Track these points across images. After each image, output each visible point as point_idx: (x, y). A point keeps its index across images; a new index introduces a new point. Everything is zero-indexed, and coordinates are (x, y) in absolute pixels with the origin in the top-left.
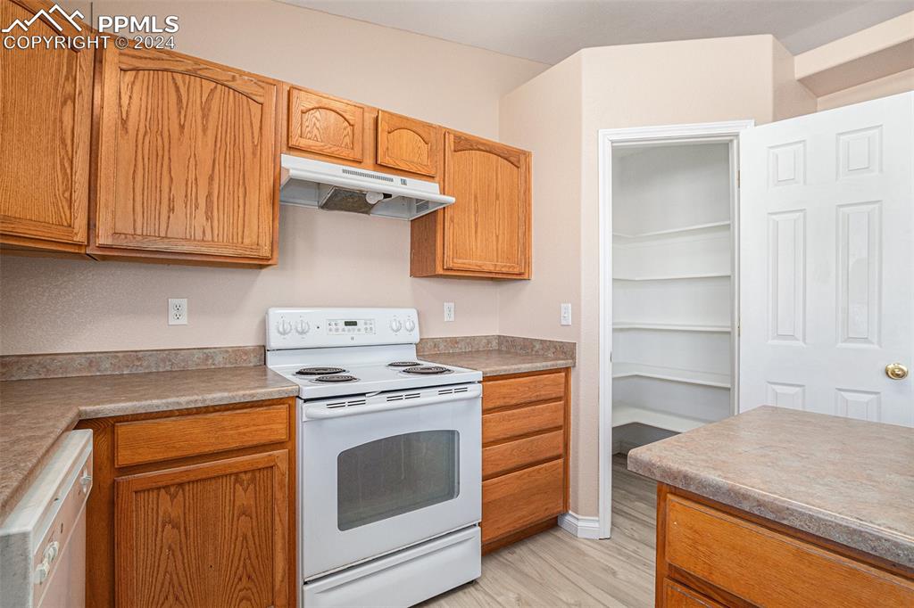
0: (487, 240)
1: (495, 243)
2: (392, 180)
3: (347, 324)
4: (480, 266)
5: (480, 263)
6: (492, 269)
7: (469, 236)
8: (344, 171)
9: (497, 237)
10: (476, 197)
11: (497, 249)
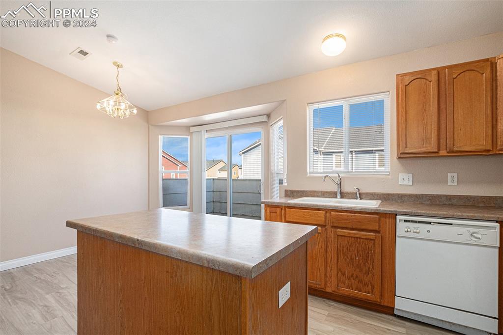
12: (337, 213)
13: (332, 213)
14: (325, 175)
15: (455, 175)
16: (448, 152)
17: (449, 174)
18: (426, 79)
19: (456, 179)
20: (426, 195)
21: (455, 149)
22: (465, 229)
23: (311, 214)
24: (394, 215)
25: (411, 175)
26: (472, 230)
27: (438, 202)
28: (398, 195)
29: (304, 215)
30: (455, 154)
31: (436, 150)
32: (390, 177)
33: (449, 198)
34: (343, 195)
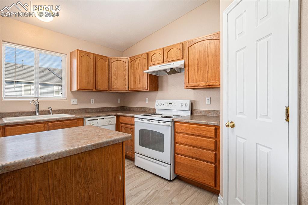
0: (203, 74)
1: (206, 74)
2: (170, 64)
3: (170, 104)
4: (199, 84)
5: (199, 83)
6: (204, 84)
7: (195, 74)
8: (160, 66)
9: (208, 72)
10: (198, 60)
11: (208, 76)
12: (53, 123)
13: (49, 123)
14: (31, 100)
15: (93, 99)
16: (96, 90)
17: (91, 99)
18: (89, 57)
19: (93, 101)
20: (84, 109)
21: (99, 89)
22: (108, 119)
23: (32, 127)
24: (83, 119)
25: (77, 99)
26: (110, 119)
27: (88, 112)
28: (72, 110)
29: (26, 129)
30: (98, 91)
31: (92, 89)
32: (67, 100)
33: (92, 109)
34: (41, 113)
